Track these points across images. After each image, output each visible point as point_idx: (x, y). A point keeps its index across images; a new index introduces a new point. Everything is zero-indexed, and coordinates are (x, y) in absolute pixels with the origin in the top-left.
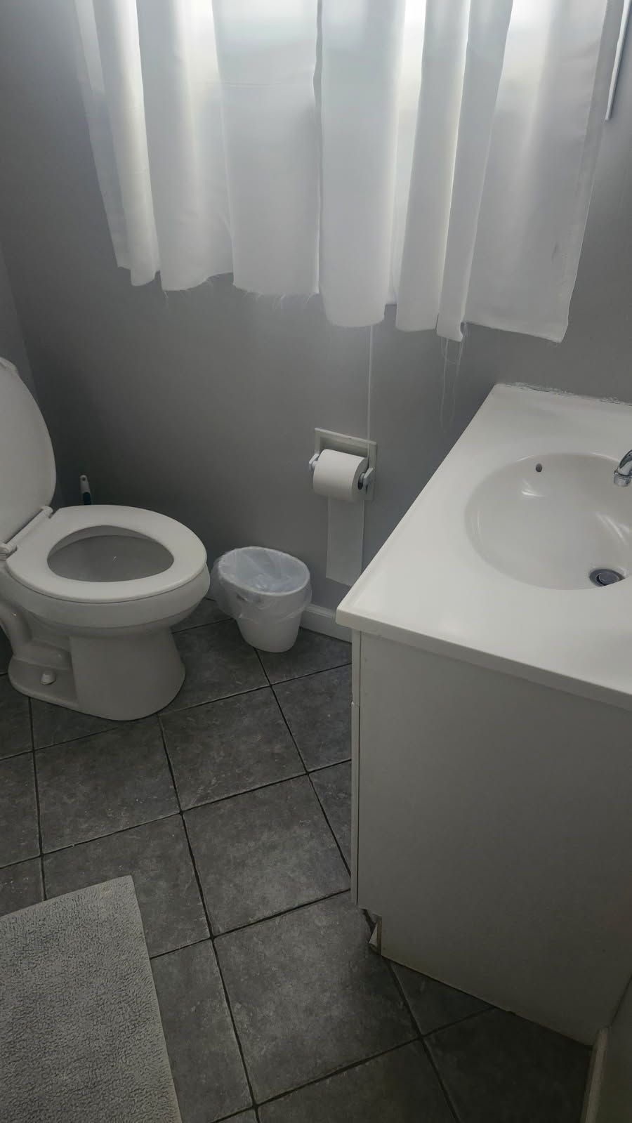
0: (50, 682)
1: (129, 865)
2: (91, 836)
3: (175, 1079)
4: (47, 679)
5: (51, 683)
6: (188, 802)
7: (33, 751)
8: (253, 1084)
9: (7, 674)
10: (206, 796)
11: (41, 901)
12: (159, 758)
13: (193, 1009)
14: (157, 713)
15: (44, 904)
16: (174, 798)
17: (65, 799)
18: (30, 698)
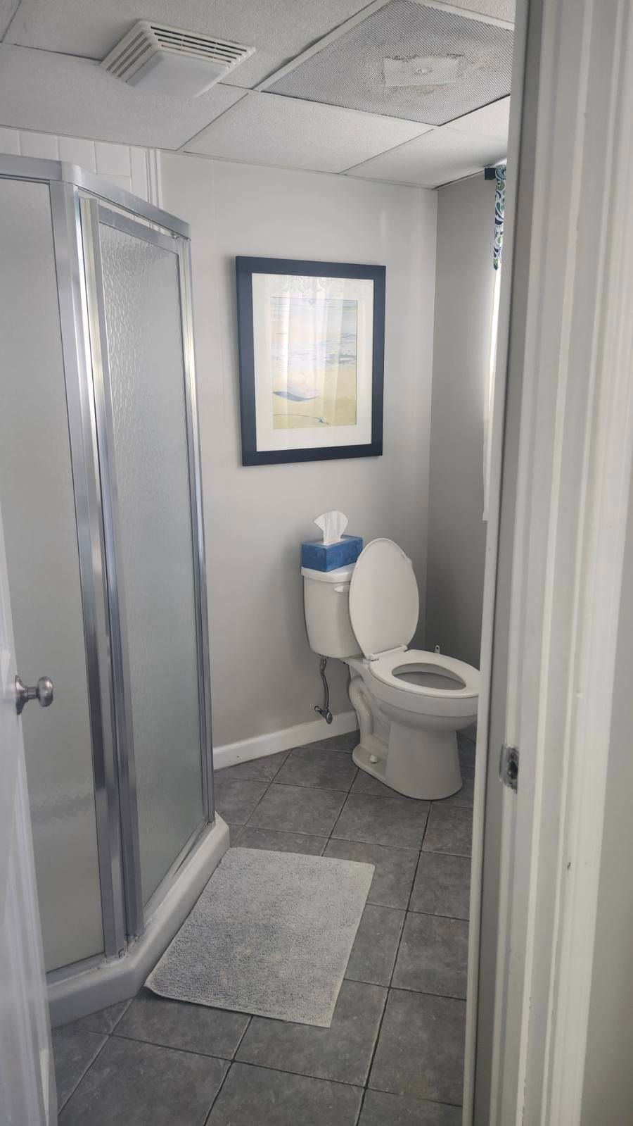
0: (374, 761)
1: (376, 861)
2: (362, 840)
3: (350, 956)
4: (373, 759)
5: (374, 763)
6: (427, 847)
7: (349, 792)
8: (394, 979)
9: (352, 754)
10: (441, 850)
11: (319, 855)
12: (423, 822)
13: (378, 934)
14: (432, 801)
15: (320, 857)
16: (420, 843)
17: (356, 818)
18: (359, 768)
